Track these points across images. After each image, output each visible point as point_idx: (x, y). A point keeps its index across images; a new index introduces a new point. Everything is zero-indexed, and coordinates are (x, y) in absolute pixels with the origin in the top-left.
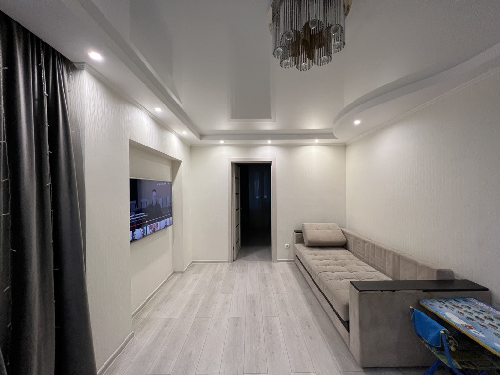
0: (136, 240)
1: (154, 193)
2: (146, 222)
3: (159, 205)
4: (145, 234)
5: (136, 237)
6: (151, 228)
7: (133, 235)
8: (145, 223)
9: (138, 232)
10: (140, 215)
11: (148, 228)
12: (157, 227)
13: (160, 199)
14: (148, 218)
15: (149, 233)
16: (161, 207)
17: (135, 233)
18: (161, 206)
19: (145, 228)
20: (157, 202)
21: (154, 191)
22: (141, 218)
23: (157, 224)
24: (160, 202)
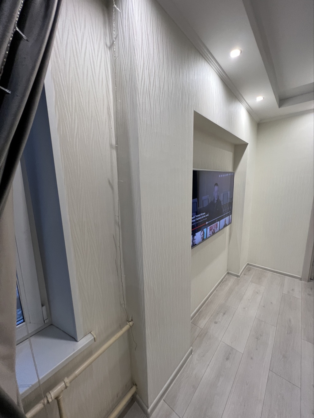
0: (196, 244)
1: (216, 187)
2: (207, 223)
3: (220, 202)
4: (205, 237)
5: (197, 242)
6: (210, 230)
7: (193, 239)
8: (206, 225)
9: (199, 235)
10: (201, 216)
11: (208, 230)
12: (217, 227)
13: (222, 195)
14: (208, 219)
15: (208, 235)
16: (222, 204)
17: (195, 237)
18: (222, 202)
19: (205, 230)
20: (218, 198)
21: (216, 184)
22: (202, 219)
23: (217, 225)
24: (221, 199)
